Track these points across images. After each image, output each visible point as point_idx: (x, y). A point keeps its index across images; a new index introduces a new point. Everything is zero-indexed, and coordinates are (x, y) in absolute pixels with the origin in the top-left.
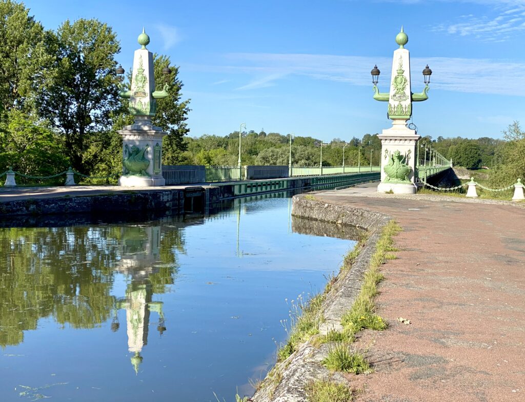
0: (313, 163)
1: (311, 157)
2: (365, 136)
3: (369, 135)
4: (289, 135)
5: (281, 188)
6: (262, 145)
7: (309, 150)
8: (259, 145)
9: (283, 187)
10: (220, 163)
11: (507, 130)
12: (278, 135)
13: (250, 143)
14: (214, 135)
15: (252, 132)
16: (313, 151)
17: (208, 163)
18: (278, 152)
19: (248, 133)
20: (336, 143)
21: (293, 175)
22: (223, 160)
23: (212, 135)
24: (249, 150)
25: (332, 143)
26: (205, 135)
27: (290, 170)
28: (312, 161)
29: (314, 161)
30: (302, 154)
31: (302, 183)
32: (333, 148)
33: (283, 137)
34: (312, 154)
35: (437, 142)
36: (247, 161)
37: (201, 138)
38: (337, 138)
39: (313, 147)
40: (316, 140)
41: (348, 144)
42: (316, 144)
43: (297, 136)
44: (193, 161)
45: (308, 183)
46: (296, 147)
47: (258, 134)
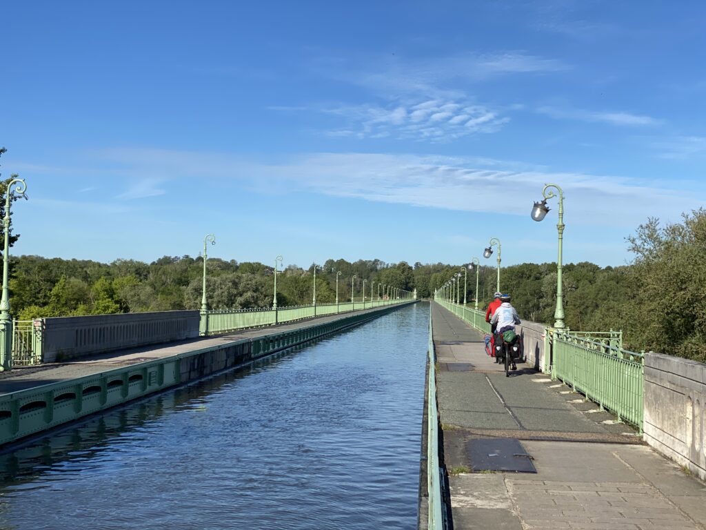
0: (262, 296)
1: (260, 288)
2: (327, 262)
3: (332, 261)
4: (233, 261)
5: (155, 386)
6: (195, 273)
7: (258, 277)
8: (191, 273)
9: (161, 380)
10: (128, 297)
11: (636, 235)
12: (219, 260)
13: (179, 270)
14: (131, 260)
15: (187, 257)
16: (262, 281)
17: (108, 298)
18: (215, 282)
19: (181, 258)
20: (292, 270)
21: (210, 330)
22: (132, 293)
23: (128, 260)
24: (178, 279)
25: (286, 270)
26: (119, 260)
27: (203, 319)
28: (262, 293)
29: (264, 293)
30: (248, 284)
31: (228, 356)
32: (288, 276)
33: (226, 263)
34: (261, 284)
35: (413, 269)
36: (174, 294)
37: (114, 264)
38: (292, 264)
39: (263, 275)
40: (267, 267)
41: (307, 271)
42: (267, 272)
43: (243, 262)
44: (86, 295)
45: (243, 355)
46: (240, 275)
47: (195, 259)
